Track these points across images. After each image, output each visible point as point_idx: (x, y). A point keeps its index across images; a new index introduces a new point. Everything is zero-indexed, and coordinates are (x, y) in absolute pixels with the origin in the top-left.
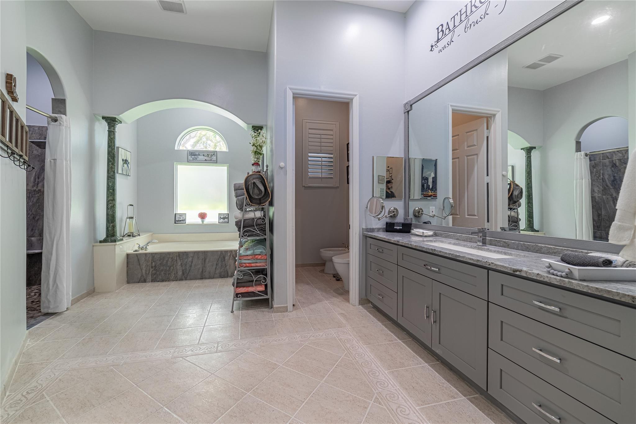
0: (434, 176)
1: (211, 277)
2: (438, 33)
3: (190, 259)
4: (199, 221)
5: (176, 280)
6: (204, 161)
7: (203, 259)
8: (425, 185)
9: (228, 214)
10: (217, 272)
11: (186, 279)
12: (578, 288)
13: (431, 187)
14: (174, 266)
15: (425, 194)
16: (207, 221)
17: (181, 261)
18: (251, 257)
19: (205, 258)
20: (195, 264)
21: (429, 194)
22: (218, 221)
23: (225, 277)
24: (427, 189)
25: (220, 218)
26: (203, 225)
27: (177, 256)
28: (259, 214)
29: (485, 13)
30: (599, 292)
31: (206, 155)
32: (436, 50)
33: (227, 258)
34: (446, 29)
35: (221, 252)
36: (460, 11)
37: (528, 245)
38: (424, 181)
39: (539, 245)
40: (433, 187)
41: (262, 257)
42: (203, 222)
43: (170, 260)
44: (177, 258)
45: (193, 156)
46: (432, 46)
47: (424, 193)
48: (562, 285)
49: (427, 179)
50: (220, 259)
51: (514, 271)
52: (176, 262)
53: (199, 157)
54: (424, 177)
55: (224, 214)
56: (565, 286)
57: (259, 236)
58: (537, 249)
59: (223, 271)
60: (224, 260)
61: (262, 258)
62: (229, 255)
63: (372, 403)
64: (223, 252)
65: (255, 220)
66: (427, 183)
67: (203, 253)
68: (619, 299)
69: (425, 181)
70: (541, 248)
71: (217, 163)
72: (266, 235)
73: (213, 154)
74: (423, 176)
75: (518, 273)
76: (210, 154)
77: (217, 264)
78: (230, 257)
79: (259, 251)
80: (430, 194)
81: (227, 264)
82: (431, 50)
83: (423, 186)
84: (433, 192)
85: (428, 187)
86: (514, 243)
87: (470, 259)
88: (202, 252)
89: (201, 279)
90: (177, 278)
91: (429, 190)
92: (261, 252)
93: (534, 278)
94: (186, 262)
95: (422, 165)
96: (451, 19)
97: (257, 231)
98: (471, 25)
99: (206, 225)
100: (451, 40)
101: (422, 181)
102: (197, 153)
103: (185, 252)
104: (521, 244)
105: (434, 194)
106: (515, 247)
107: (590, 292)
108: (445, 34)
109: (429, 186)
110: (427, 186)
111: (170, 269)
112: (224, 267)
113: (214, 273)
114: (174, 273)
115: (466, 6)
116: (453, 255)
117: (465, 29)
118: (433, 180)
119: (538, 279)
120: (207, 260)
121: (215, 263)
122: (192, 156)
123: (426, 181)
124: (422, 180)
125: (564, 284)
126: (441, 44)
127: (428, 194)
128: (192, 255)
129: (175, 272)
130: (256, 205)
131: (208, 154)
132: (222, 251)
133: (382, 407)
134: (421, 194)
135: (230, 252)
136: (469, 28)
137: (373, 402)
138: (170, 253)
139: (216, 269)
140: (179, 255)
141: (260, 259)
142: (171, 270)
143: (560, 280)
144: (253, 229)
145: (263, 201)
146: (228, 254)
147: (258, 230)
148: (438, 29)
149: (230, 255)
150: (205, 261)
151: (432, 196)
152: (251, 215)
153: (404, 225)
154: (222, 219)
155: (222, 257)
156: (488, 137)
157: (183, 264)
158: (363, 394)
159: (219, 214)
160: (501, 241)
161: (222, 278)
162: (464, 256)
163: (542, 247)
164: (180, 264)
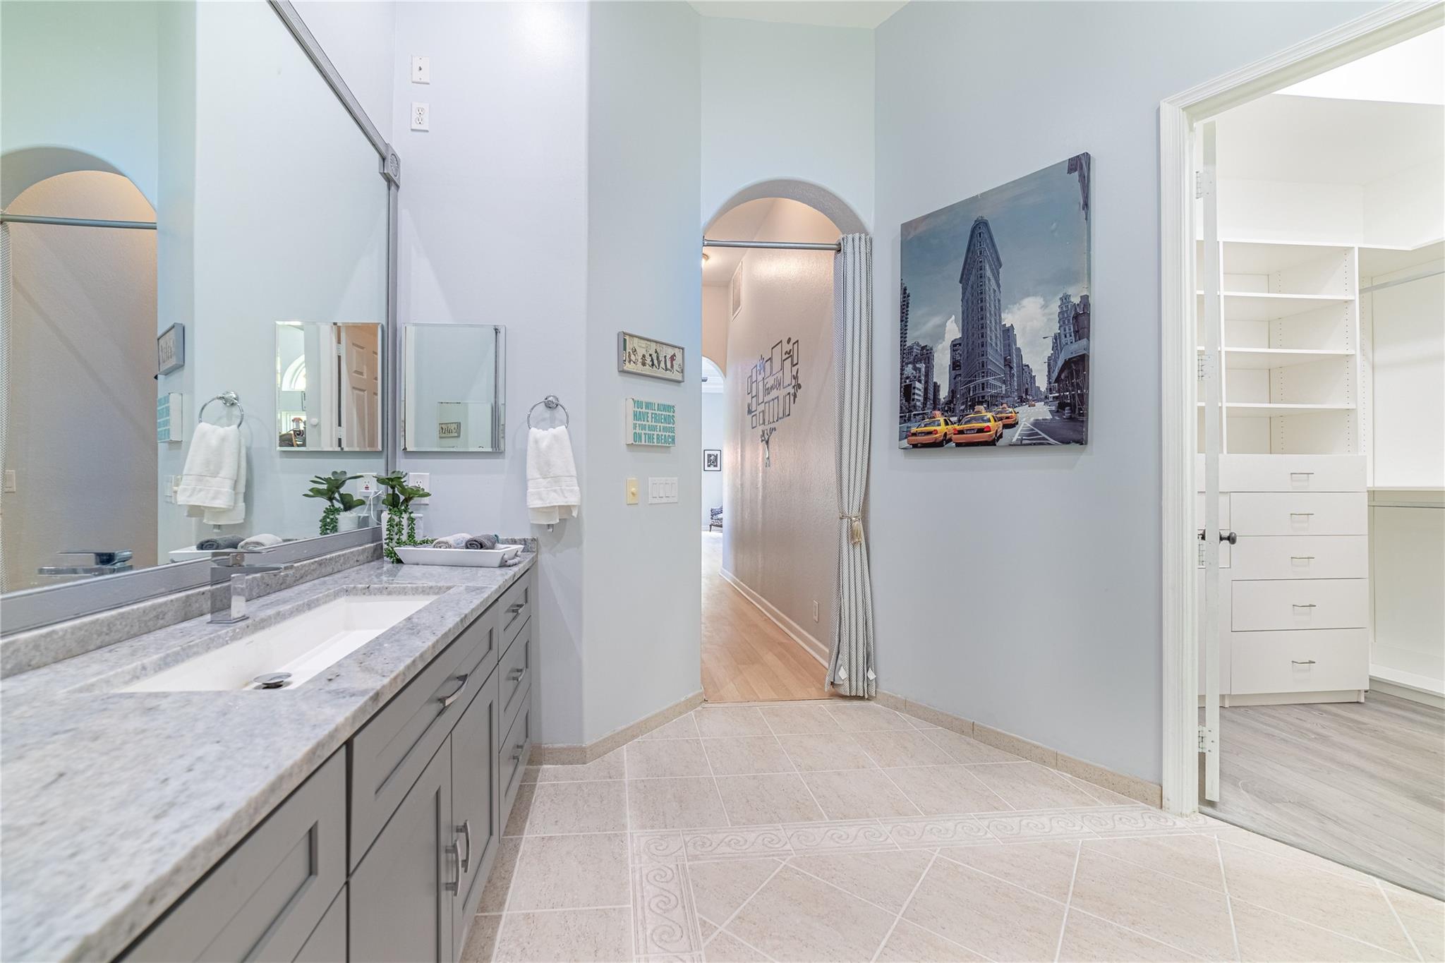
0: (959, 335)
8: (918, 385)
13: (944, 393)
15: (914, 434)
21: (936, 432)
24: (925, 404)
38: (910, 366)
40: (953, 393)
47: (914, 430)
49: (926, 355)
54: (911, 348)
63: (720, 925)
66: (927, 375)
69: (915, 369)
74: (909, 344)
80: (942, 428)
83: (907, 392)
84: (954, 419)
85: (931, 396)
91: (938, 413)
95: (904, 290)
101: (902, 370)
105: (961, 432)
109: (936, 387)
110: (926, 389)
118: (953, 358)
123: (922, 366)
124: (902, 362)
127: (930, 433)
133: (701, 916)
134: (901, 432)
137: (717, 928)
151: (950, 440)
158: (735, 949)
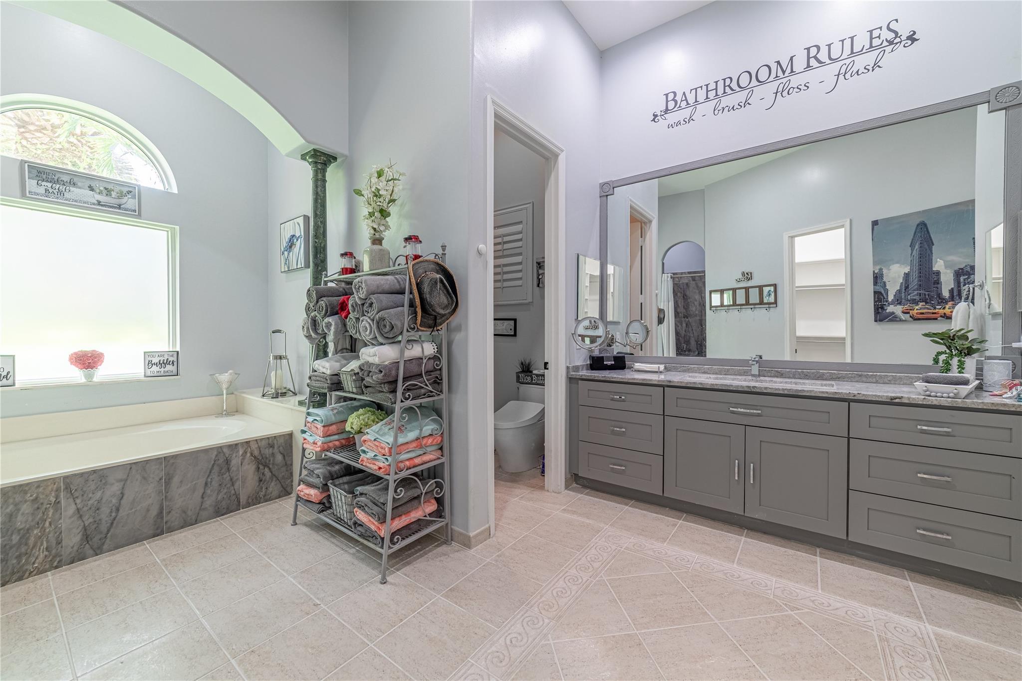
1: (187, 523)
2: (667, 101)
3: (116, 488)
4: (77, 375)
5: (56, 567)
6: (94, 204)
7: (161, 479)
9: (178, 352)
10: (209, 502)
11: (98, 551)
12: (973, 406)
14: (47, 524)
16: (102, 373)
17: (78, 501)
18: (414, 445)
19: (167, 474)
20: (134, 500)
22: (143, 371)
23: (232, 512)
25: (150, 364)
26: (89, 388)
27: (58, 490)
28: (429, 349)
29: (746, 102)
30: (995, 406)
31: (102, 188)
32: (662, 123)
33: (235, 462)
34: (682, 101)
35: (220, 449)
36: (707, 85)
37: (808, 372)
39: (821, 371)
41: (434, 440)
42: (89, 377)
43: (26, 508)
44: (57, 497)
45: (49, 185)
46: (655, 116)
48: (955, 405)
50: (216, 469)
51: (891, 399)
52: (56, 510)
53: (72, 189)
55: (161, 353)
56: (958, 406)
57: (432, 396)
58: (818, 375)
59: (225, 496)
60: (229, 470)
61: (433, 444)
62: (241, 453)
64: (225, 450)
65: (425, 361)
67: (161, 463)
68: (1015, 410)
70: (823, 374)
71: (139, 216)
72: (442, 393)
73: (125, 190)
75: (897, 401)
76: (118, 189)
77: (206, 484)
78: (243, 459)
79: (429, 429)
81: (235, 478)
82: (654, 120)
86: (789, 371)
87: (823, 392)
88: (158, 459)
89: (154, 536)
90: (58, 559)
92: (432, 430)
93: (919, 403)
94: (99, 501)
96: (691, 90)
97: (427, 386)
98: (723, 109)
99: (101, 384)
100: (690, 118)
102: (66, 178)
103: (94, 472)
104: (799, 372)
106: (791, 376)
107: (985, 408)
108: (680, 107)
111: (28, 539)
112: (228, 485)
113: (198, 508)
114: (45, 545)
115: (716, 82)
116: (791, 391)
117: (714, 110)
119: (925, 403)
120: (176, 480)
121: (202, 481)
122: (44, 183)
125: (957, 404)
126: (672, 118)
128: (121, 475)
129: (48, 542)
130: (425, 329)
131: (110, 187)
132: (221, 447)
135: (243, 447)
136: (721, 111)
138: (28, 484)
139: (203, 498)
140: (68, 488)
141: (432, 445)
142: (31, 541)
143: (952, 401)
144: (419, 382)
145: (440, 321)
146: (238, 451)
147: (428, 384)
148: (667, 95)
149: (245, 452)
150: (168, 482)
152: (415, 351)
153: (616, 358)
154: (154, 367)
155: (221, 460)
156: (641, 247)
157: (85, 509)
159: (145, 352)
160: (772, 370)
161: (223, 515)
162: (811, 391)
163: (825, 373)
164: (72, 509)
